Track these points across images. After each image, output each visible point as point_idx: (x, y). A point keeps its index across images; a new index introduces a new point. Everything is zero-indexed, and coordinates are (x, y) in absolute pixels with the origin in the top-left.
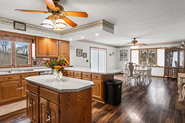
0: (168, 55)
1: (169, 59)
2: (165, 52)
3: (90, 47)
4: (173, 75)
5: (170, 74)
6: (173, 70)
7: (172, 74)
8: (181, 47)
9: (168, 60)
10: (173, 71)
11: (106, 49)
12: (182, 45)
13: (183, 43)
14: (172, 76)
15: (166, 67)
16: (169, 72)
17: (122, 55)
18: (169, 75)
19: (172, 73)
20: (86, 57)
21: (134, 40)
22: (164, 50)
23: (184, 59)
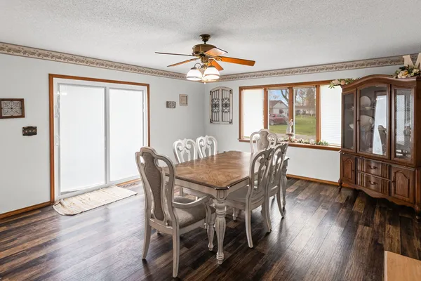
0: (354, 108)
1: (358, 121)
2: (344, 97)
3: (51, 77)
4: (373, 187)
5: (359, 179)
6: (373, 165)
7: (369, 182)
8: (402, 76)
9: (352, 126)
10: (373, 171)
11: (148, 86)
12: (403, 69)
13: (408, 61)
14: (368, 186)
15: (346, 153)
16: (355, 171)
17: (216, 106)
18: (356, 183)
19: (368, 178)
20: (23, 116)
21: (203, 43)
22: (339, 90)
23: (411, 123)
